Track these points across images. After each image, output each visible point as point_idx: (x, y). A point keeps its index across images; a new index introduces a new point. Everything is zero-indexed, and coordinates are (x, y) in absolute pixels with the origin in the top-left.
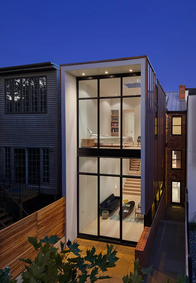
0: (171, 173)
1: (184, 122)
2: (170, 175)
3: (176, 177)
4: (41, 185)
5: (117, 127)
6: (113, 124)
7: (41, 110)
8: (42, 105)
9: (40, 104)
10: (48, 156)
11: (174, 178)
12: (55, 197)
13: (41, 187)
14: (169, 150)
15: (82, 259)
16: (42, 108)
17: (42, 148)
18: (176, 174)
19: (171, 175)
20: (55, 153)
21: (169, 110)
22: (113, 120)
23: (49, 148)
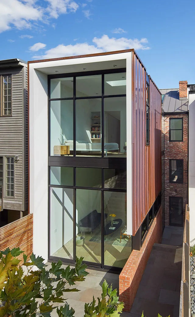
0: (170, 188)
1: (186, 125)
2: (167, 190)
3: (176, 192)
4: (4, 199)
5: (98, 132)
6: (93, 128)
7: (5, 113)
8: (6, 106)
9: (3, 106)
10: (12, 166)
11: (173, 193)
12: (21, 213)
13: (4, 201)
14: (167, 159)
15: (47, 273)
16: (5, 110)
17: (5, 156)
18: (176, 188)
19: (170, 190)
20: (21, 162)
21: (166, 111)
22: (93, 124)
23: (14, 156)
